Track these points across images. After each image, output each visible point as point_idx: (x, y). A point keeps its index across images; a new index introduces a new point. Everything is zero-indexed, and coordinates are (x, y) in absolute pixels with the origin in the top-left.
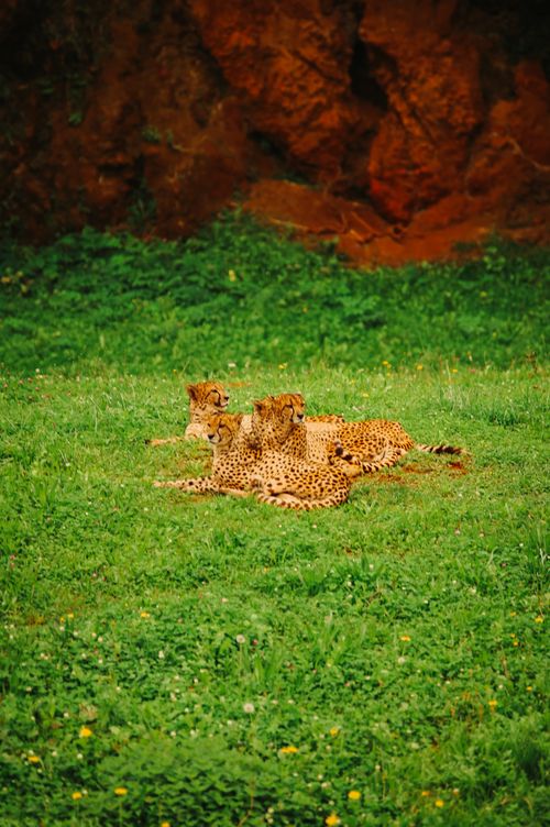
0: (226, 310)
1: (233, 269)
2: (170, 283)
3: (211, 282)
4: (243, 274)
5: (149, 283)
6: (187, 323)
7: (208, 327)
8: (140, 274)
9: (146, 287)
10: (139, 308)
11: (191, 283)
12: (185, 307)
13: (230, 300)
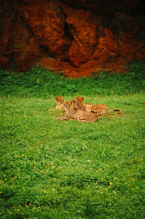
2: (23, 82)
3: (33, 82)
4: (41, 80)
5: (18, 83)
6: (29, 92)
7: (34, 93)
8: (15, 81)
9: (17, 84)
10: (16, 88)
11: (28, 83)
12: (28, 88)
13: (39, 86)
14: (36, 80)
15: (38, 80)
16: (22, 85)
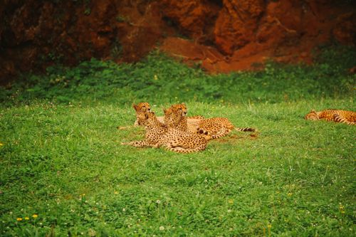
0: (153, 92)
2: (129, 81)
3: (147, 80)
4: (160, 77)
5: (120, 81)
6: (136, 97)
7: (146, 98)
8: (116, 77)
9: (118, 83)
10: (115, 91)
11: (138, 81)
12: (135, 91)
13: (155, 87)
14: (152, 76)
15: (155, 76)
16: (127, 85)
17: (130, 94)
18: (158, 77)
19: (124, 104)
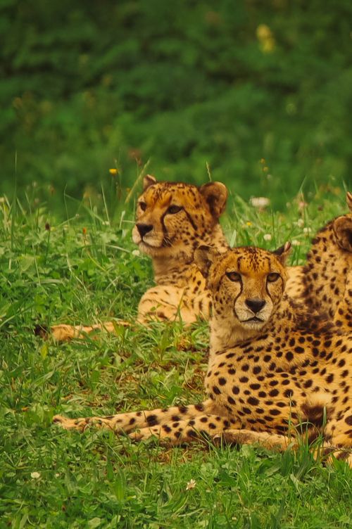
0: (251, 122)
1: (268, 24)
2: (109, 58)
3: (213, 55)
4: (292, 36)
5: (55, 58)
6: (152, 152)
7: (206, 162)
8: (32, 38)
9: (46, 68)
10: (29, 119)
11: (162, 58)
12: (146, 117)
13: (260, 96)
14: (243, 33)
15: (263, 32)
16: (94, 82)
17: (115, 136)
18: (278, 37)
19: (77, 193)
